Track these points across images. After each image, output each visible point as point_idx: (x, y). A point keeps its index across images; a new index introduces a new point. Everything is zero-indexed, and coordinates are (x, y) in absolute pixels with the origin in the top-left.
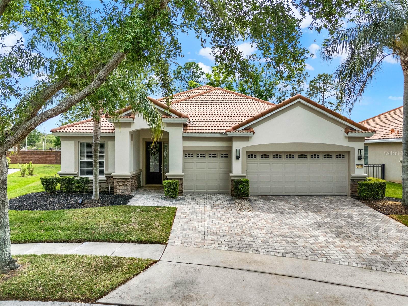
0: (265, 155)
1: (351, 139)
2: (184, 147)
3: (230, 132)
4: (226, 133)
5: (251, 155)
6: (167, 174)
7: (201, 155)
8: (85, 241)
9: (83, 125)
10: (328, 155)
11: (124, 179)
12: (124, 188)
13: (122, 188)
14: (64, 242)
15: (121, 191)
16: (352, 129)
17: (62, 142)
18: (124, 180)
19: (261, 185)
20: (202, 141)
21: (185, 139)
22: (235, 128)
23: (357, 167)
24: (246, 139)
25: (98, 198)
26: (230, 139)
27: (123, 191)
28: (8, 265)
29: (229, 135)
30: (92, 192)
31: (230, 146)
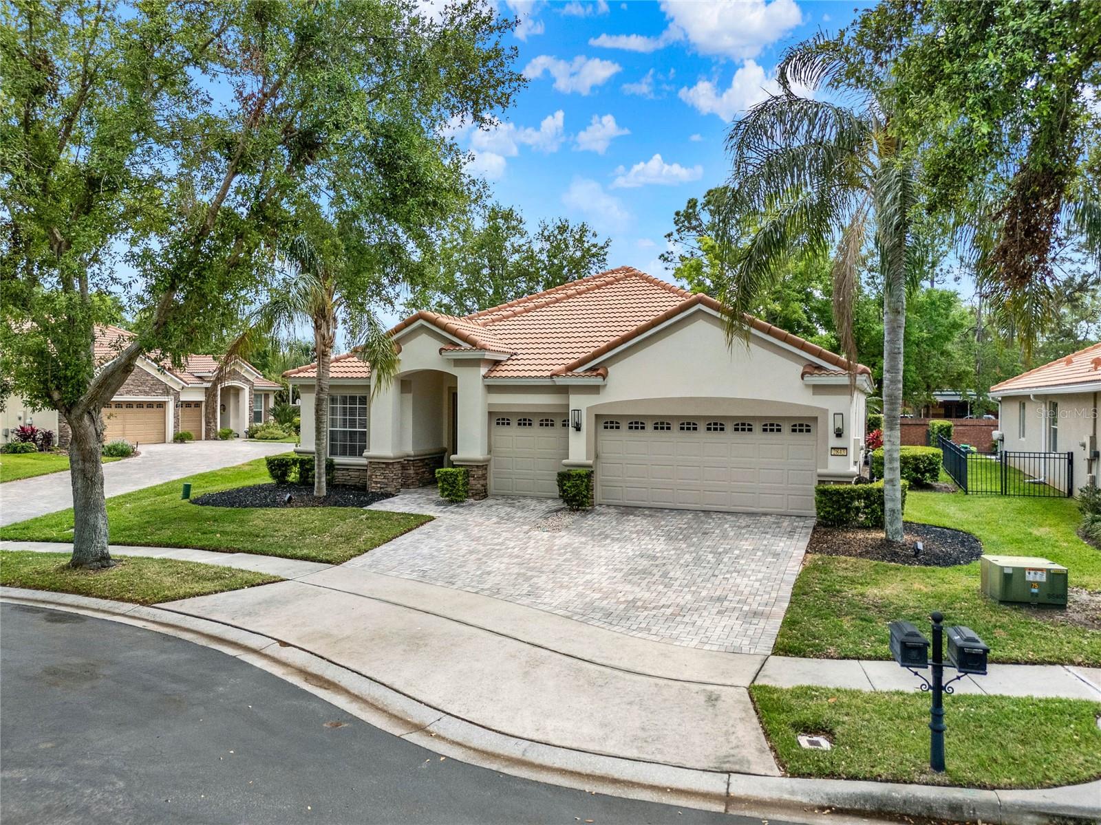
0: (637, 424)
1: (818, 389)
2: (489, 405)
3: (558, 376)
4: (551, 376)
5: (608, 422)
6: (453, 457)
7: (525, 421)
8: (239, 551)
9: (339, 364)
10: (772, 426)
13: (380, 480)
14: (213, 551)
15: (379, 485)
16: (819, 368)
17: (301, 395)
19: (628, 485)
21: (490, 389)
22: (570, 368)
23: (833, 452)
24: (595, 389)
25: (324, 492)
26: (564, 390)
27: (382, 486)
28: (99, 561)
29: (560, 381)
30: (314, 484)
31: (564, 402)
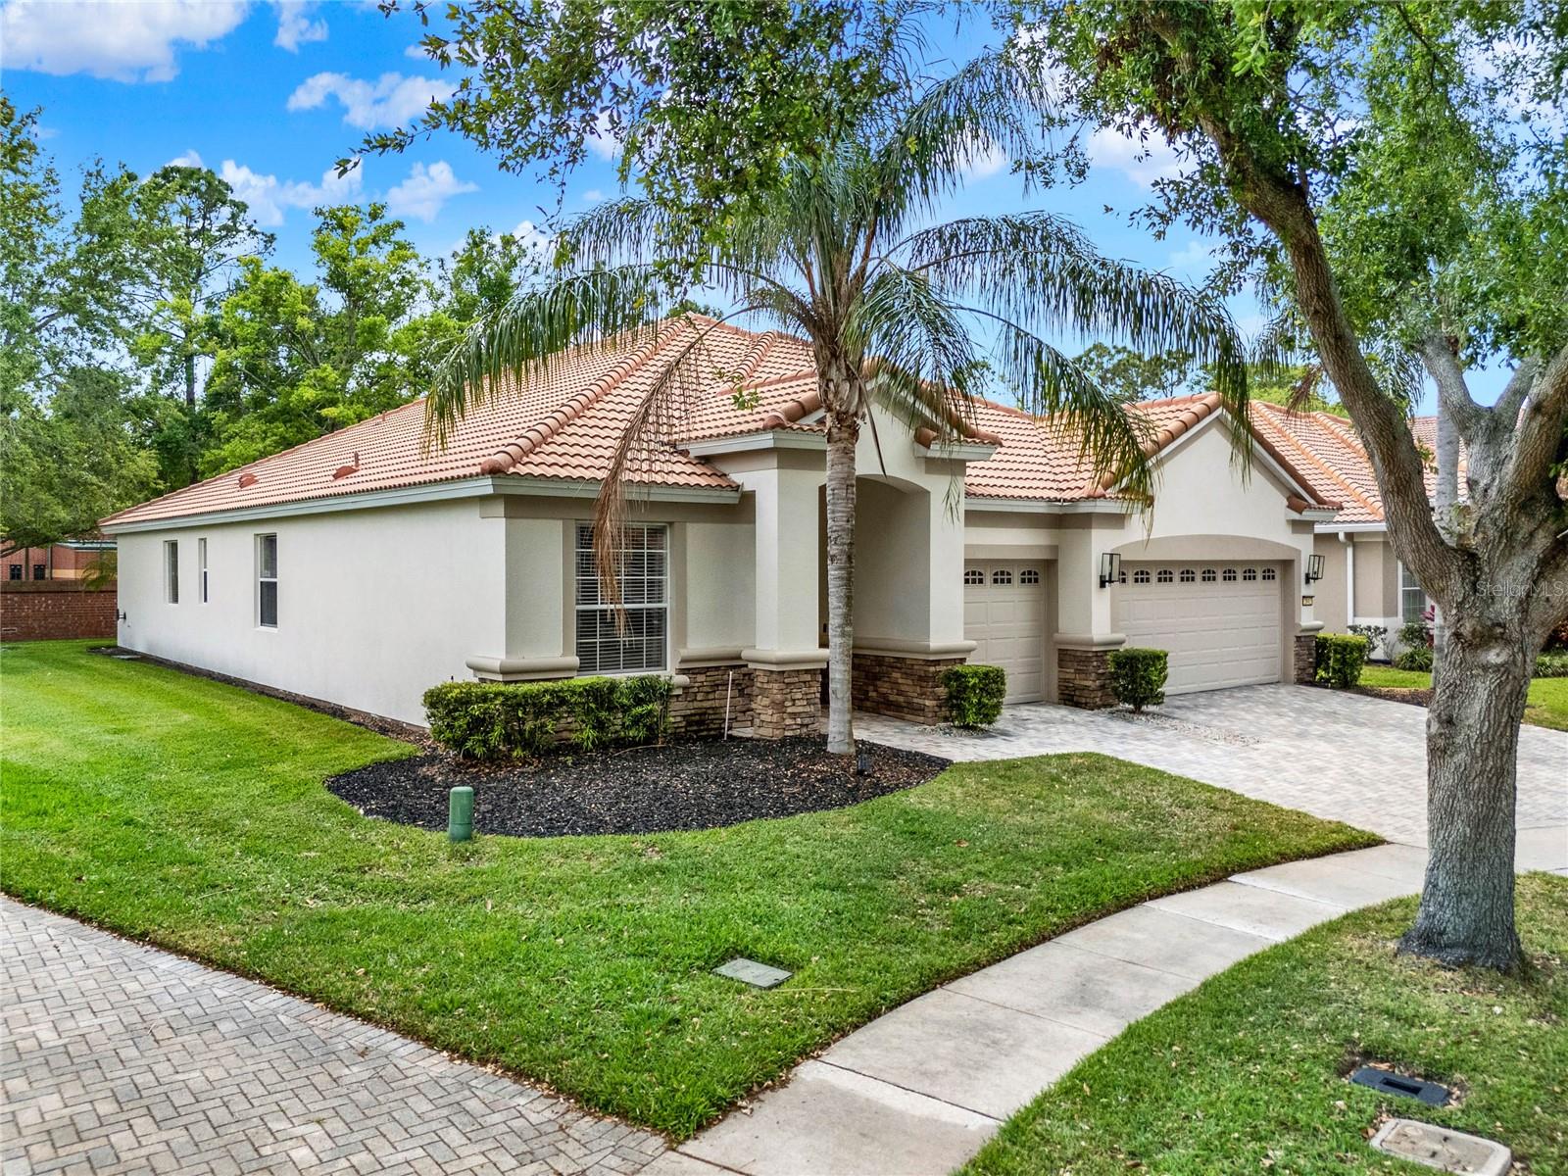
0: (1142, 575)
2: (967, 547)
10: (1249, 573)
11: (807, 671)
12: (807, 709)
13: (801, 709)
15: (799, 721)
18: (808, 677)
20: (1013, 527)
22: (1104, 487)
23: (1304, 602)
27: (806, 721)
